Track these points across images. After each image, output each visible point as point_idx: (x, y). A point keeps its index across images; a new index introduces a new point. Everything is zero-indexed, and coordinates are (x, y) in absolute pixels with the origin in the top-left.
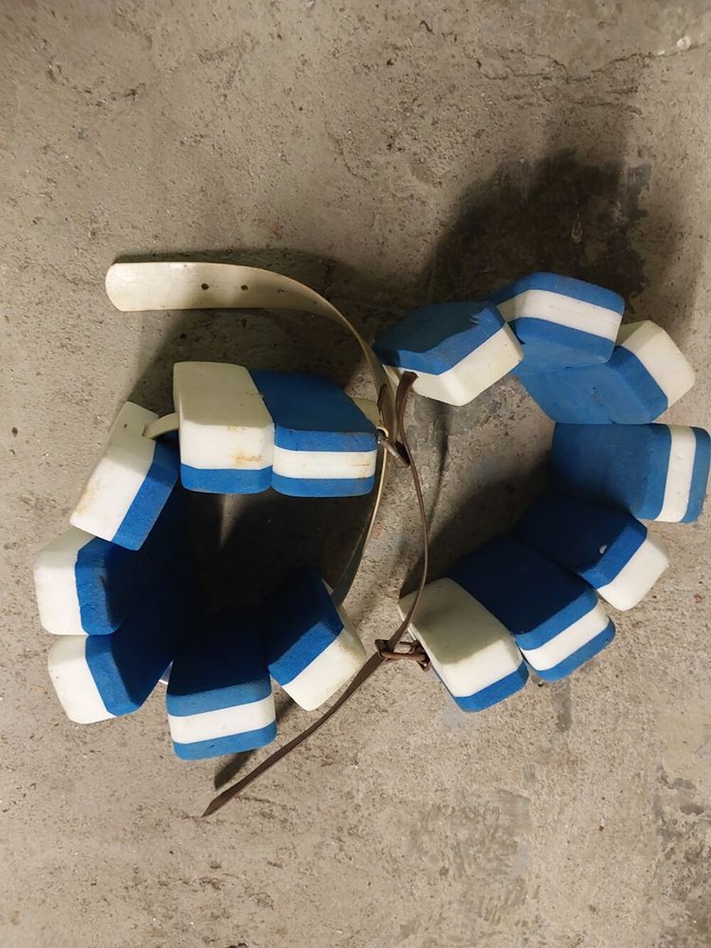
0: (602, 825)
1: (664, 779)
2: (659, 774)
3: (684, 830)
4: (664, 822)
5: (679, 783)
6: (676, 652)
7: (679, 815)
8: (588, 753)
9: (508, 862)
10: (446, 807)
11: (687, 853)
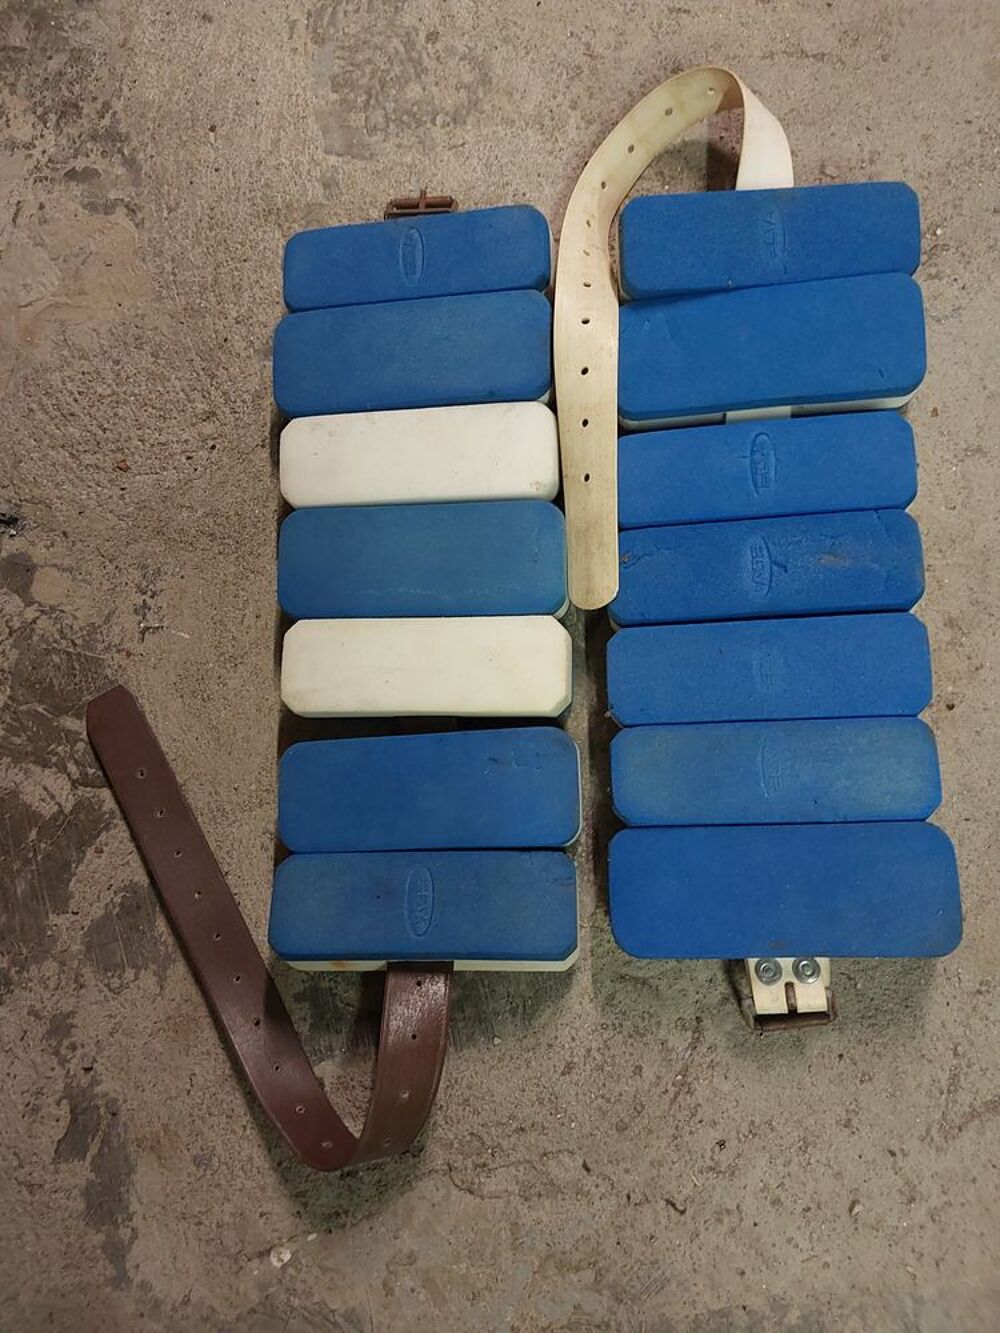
0: (212, 134)
1: (132, 211)
2: (140, 216)
3: (89, 145)
4: (120, 151)
5: (109, 208)
6: (143, 388)
7: (100, 165)
8: (251, 229)
9: (342, 63)
10: (445, 125)
11: (80, 116)
